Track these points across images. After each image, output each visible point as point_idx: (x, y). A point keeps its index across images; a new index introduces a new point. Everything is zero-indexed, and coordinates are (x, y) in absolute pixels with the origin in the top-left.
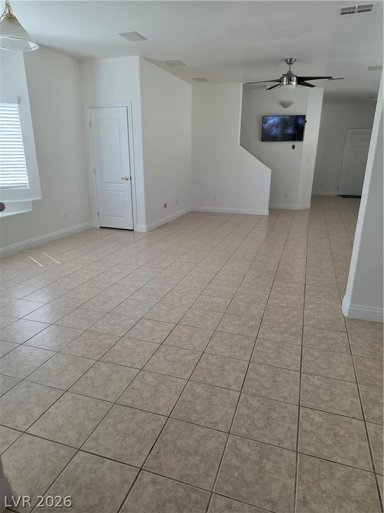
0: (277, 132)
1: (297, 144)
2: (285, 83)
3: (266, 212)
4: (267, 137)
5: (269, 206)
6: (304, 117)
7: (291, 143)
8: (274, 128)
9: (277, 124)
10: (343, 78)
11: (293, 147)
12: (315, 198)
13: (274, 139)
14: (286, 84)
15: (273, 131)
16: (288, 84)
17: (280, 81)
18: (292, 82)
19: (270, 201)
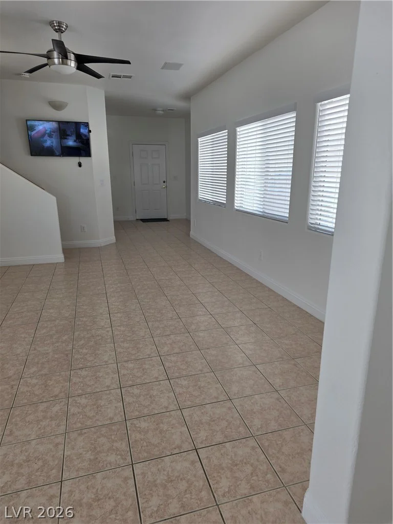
0: (52, 143)
1: (83, 160)
2: (56, 61)
3: (60, 257)
4: (37, 149)
5: (63, 245)
6: (86, 125)
7: (75, 160)
8: (46, 137)
9: (50, 132)
10: (130, 77)
11: (80, 165)
12: (119, 225)
13: (49, 152)
14: (59, 64)
15: (46, 141)
16: (63, 63)
17: (49, 56)
18: (69, 62)
19: (62, 240)
